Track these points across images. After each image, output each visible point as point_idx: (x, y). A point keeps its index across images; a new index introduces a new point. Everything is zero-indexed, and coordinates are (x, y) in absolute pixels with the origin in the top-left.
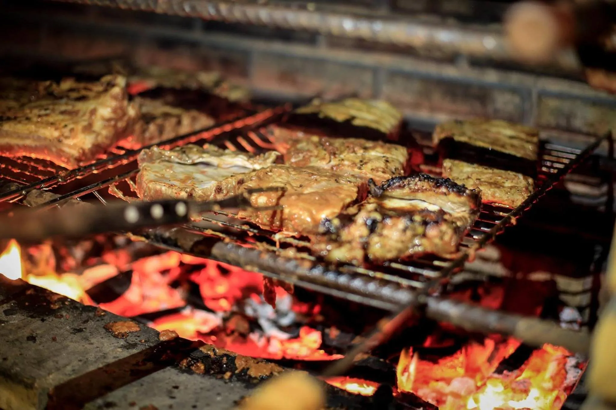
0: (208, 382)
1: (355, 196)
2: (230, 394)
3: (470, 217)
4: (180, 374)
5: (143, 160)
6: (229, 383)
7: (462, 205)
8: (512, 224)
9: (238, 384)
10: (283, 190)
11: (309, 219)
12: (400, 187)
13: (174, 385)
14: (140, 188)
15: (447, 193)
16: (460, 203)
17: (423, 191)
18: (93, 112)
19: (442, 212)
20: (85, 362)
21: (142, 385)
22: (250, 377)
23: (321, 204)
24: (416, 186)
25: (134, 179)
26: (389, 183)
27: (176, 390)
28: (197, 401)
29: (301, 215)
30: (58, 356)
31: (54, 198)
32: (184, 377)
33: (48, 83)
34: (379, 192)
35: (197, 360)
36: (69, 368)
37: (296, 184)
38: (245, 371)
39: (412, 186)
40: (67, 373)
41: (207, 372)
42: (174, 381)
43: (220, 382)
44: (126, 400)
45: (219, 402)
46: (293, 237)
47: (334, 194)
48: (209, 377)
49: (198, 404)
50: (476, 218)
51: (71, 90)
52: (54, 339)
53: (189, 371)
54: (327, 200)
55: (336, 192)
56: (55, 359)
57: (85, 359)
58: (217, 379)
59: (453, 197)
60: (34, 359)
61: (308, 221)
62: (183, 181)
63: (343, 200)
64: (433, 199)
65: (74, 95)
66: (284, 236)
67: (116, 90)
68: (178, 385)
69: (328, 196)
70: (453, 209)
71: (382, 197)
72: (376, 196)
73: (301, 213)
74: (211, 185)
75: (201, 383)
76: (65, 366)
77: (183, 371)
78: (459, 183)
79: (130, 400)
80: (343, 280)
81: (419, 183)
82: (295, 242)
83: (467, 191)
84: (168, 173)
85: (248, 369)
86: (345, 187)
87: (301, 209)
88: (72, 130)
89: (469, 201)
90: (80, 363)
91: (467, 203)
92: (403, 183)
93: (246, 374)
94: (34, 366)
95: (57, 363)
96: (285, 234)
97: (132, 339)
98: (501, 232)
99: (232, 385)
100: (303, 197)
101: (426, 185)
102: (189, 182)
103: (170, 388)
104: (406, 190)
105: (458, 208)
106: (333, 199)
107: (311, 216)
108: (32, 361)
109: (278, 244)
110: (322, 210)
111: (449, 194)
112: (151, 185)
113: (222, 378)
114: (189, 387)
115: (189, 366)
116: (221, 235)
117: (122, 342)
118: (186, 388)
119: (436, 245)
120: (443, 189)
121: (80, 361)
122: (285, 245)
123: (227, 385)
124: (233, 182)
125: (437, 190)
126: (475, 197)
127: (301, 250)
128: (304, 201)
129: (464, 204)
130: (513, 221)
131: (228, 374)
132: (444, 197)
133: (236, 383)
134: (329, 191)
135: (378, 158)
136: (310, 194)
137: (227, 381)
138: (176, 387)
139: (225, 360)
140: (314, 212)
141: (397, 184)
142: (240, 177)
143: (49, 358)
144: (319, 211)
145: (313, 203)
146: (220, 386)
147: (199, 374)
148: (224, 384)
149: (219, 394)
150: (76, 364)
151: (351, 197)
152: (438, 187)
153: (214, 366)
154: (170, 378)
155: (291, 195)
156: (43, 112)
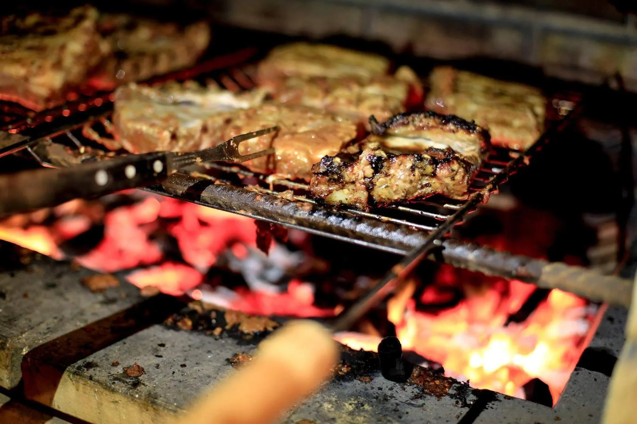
0: (196, 339)
1: (354, 135)
2: (221, 351)
3: (480, 156)
4: (166, 331)
5: (120, 99)
6: (220, 340)
7: (471, 143)
8: (525, 164)
9: (230, 341)
10: (277, 129)
11: (306, 160)
12: (403, 124)
13: (160, 343)
14: (118, 128)
15: (455, 131)
16: (470, 141)
17: (429, 128)
18: (63, 48)
19: (450, 151)
20: (61, 320)
21: (125, 343)
22: (242, 333)
23: (318, 144)
24: (421, 123)
25: (110, 119)
26: (391, 120)
27: (162, 348)
28: (185, 360)
29: (296, 156)
30: (30, 313)
31: (22, 140)
32: (170, 334)
33: (11, 18)
34: (381, 130)
35: (183, 315)
36: (43, 326)
37: (289, 123)
38: (236, 327)
39: (417, 123)
40: (42, 331)
41: (194, 328)
42: (158, 338)
43: (211, 339)
44: (107, 359)
45: (210, 361)
46: (288, 180)
47: (331, 132)
48: (197, 333)
49: (187, 363)
50: (486, 158)
51: (38, 25)
52: (25, 296)
53: (175, 327)
54: (324, 139)
55: (334, 131)
56: (28, 316)
57: (60, 317)
58: (206, 335)
59: (462, 134)
60: (5, 317)
61: (304, 162)
62: (166, 120)
63: (341, 138)
64: (440, 137)
65: (41, 29)
66: (278, 178)
67: (88, 24)
68: (164, 342)
69: (325, 135)
70: (461, 148)
71: (386, 135)
72: (378, 134)
73: (296, 153)
74: (196, 125)
75: (190, 340)
76: (39, 324)
77: (168, 328)
78: (469, 120)
79: (112, 360)
80: (347, 224)
81: (424, 120)
82: (291, 184)
83: (478, 128)
84: (149, 112)
85: (239, 324)
86: (343, 125)
87: (296, 149)
88: (40, 67)
89: (480, 139)
90: (56, 321)
91: (478, 140)
92: (407, 119)
93: (237, 330)
94: (5, 324)
95: (30, 321)
96: (279, 177)
97: (111, 295)
98: (513, 173)
99: (223, 342)
100: (297, 136)
101: (431, 122)
102: (172, 122)
103: (155, 346)
104: (411, 128)
105: (467, 147)
106: (330, 137)
107: (308, 155)
108: (3, 320)
109: (271, 187)
110: (320, 149)
111: (457, 131)
112: (130, 125)
113: (212, 335)
114: (176, 344)
115: (175, 322)
116: (209, 178)
117: (100, 298)
118: (173, 346)
119: (447, 186)
120: (451, 126)
121: (55, 318)
122: (280, 188)
123: (217, 342)
124: (220, 121)
125: (445, 127)
126: (485, 135)
127: (298, 192)
128: (299, 140)
129: (474, 142)
130: (527, 161)
131: (218, 331)
132: (452, 135)
133: (228, 339)
134: (325, 129)
135: (376, 96)
136: (305, 133)
137: (218, 337)
138: (162, 345)
139: (214, 315)
140: (311, 152)
141: (401, 121)
142: (227, 116)
143: (21, 315)
144: (316, 150)
145: (308, 142)
146: (209, 343)
147: (186, 331)
148: (214, 341)
149: (209, 352)
150: (51, 322)
151: (350, 135)
152: (445, 124)
153: (202, 322)
154: (155, 336)
155: (284, 134)
156: (7, 48)
